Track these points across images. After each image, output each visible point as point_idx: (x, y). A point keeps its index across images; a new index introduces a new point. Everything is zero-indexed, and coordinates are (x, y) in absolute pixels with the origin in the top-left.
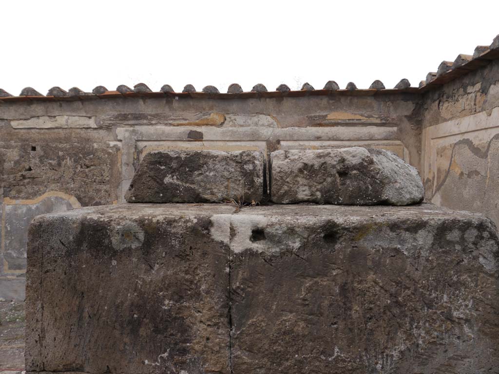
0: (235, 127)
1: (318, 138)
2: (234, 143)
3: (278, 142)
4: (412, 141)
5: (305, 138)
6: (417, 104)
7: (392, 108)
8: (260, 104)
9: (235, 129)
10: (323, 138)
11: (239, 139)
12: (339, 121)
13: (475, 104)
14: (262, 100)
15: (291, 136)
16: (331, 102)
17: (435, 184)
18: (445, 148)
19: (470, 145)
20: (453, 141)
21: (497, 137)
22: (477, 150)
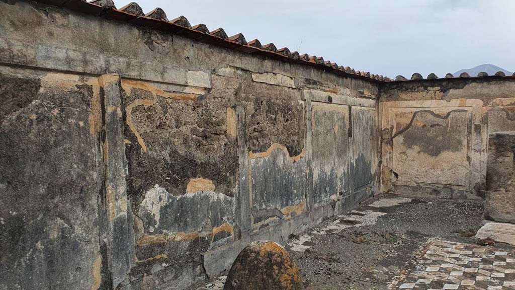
0: (341, 95)
2: (340, 106)
3: (351, 106)
4: (377, 108)
5: (357, 105)
7: (374, 90)
8: (347, 81)
10: (361, 105)
11: (342, 103)
12: (366, 95)
13: (435, 96)
15: (354, 103)
16: (363, 84)
17: (394, 131)
18: (405, 113)
19: (432, 113)
20: (414, 110)
21: (455, 111)
22: (438, 116)
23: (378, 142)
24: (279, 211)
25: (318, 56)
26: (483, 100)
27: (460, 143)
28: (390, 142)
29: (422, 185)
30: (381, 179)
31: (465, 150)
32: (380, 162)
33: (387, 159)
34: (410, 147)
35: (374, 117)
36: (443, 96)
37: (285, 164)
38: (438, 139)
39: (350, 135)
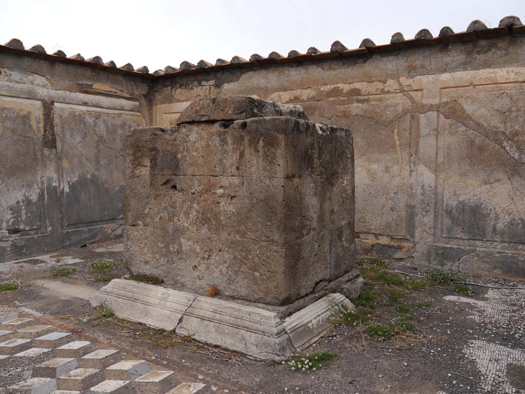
0: (11, 82)
1: (85, 104)
2: (10, 99)
3: (53, 103)
4: (147, 114)
5: (76, 103)
6: (149, 86)
7: (135, 87)
8: (35, 64)
9: (11, 84)
10: (89, 104)
11: (16, 96)
12: (102, 91)
13: (210, 93)
14: (37, 60)
15: (64, 99)
16: (94, 74)
36: (218, 93)
39: (49, 145)
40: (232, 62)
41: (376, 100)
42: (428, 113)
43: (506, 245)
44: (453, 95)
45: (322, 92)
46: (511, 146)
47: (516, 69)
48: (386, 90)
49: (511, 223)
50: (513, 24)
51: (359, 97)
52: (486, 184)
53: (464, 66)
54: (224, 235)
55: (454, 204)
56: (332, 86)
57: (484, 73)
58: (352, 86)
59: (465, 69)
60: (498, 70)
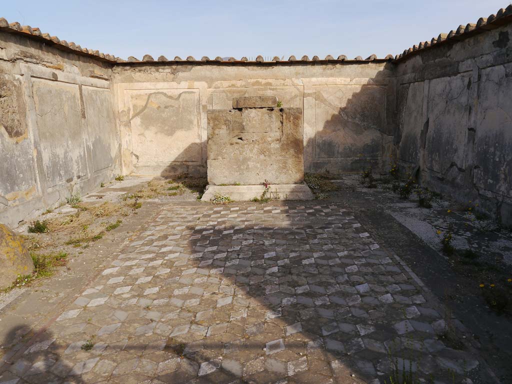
0: (68, 72)
2: (68, 85)
3: (82, 86)
4: (112, 90)
5: (89, 85)
6: (111, 69)
7: (107, 71)
9: (68, 74)
10: (93, 85)
12: (98, 75)
13: (167, 78)
15: (85, 82)
17: (132, 113)
18: (140, 95)
19: (165, 94)
20: (149, 92)
21: (185, 92)
22: (171, 97)
23: (116, 125)
24: (3, 197)
25: (33, 27)
26: (207, 82)
27: (191, 122)
28: (128, 124)
29: (161, 164)
30: (123, 162)
31: (196, 128)
32: (120, 145)
33: (127, 141)
34: (147, 128)
35: (109, 99)
36: (174, 78)
37: (4, 146)
38: (172, 119)
39: (84, 116)
40: (189, 60)
41: (280, 89)
42: (307, 98)
43: (343, 158)
44: (318, 89)
45: (249, 82)
46: (344, 114)
47: (344, 79)
48: (286, 84)
49: (345, 149)
50: (344, 59)
51: (271, 87)
52: (334, 131)
53: (322, 75)
54: (273, 157)
55: (321, 141)
56: (255, 80)
57: (331, 79)
58: (267, 81)
59: (323, 77)
60: (337, 78)
